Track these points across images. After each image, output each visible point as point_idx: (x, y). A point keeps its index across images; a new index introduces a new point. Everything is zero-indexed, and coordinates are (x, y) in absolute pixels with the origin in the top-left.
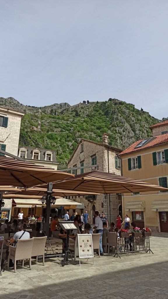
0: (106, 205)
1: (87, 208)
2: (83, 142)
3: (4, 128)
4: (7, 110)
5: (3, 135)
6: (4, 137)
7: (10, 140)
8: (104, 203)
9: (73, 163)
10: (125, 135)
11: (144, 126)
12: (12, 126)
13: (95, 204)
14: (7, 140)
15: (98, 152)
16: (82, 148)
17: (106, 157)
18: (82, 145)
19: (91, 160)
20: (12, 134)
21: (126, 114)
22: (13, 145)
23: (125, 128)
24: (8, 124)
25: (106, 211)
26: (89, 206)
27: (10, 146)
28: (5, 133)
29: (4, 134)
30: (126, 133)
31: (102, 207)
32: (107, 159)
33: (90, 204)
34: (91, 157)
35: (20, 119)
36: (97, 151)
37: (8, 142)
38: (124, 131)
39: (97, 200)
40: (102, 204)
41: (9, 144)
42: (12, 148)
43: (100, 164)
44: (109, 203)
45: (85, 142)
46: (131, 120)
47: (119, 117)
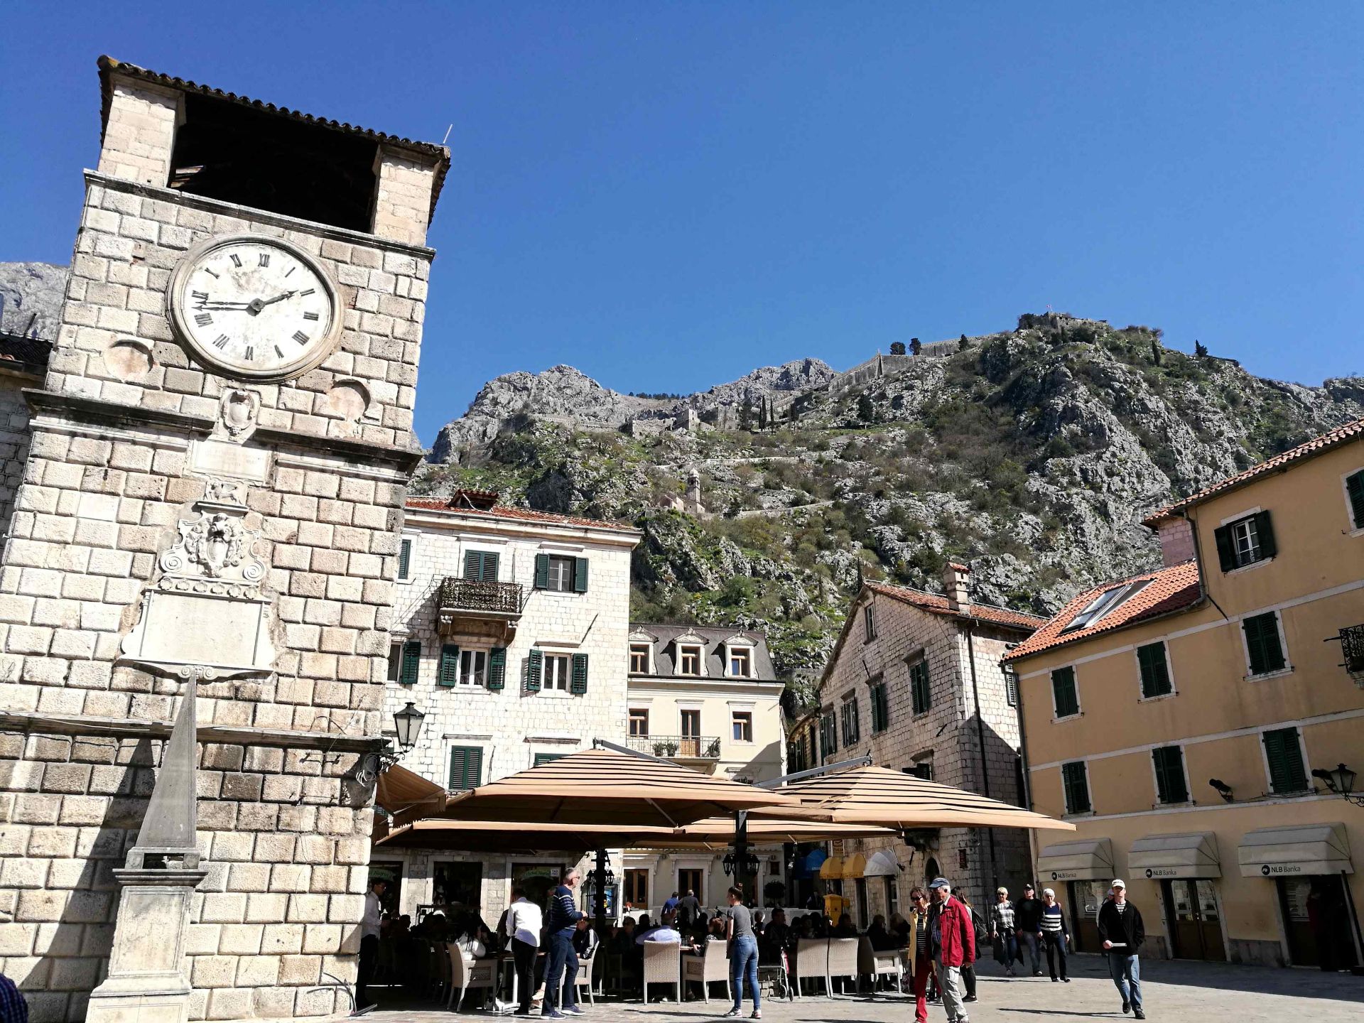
0: (976, 857)
1: (907, 870)
2: (871, 600)
3: (576, 595)
4: (581, 534)
5: (576, 622)
6: (579, 629)
7: (599, 638)
8: (968, 849)
9: (839, 684)
10: (1123, 490)
11: (1221, 433)
12: (602, 584)
13: (935, 857)
14: (589, 637)
15: (929, 643)
16: (869, 622)
17: (965, 663)
18: (868, 612)
19: (907, 676)
20: (602, 613)
21: (1117, 385)
22: (610, 651)
23: (1114, 455)
24: (590, 582)
25: (979, 880)
26: (915, 863)
27: (601, 657)
28: (583, 611)
29: (580, 617)
30: (1123, 480)
31: (963, 865)
32: (969, 671)
33: (918, 856)
34: (908, 660)
35: (625, 558)
36: (926, 638)
37: (593, 644)
38: (1110, 474)
39: (942, 840)
40: (963, 852)
41: (597, 650)
42: (609, 664)
43: (943, 694)
44: (988, 850)
45: (878, 597)
46: (1145, 409)
47: (1081, 405)
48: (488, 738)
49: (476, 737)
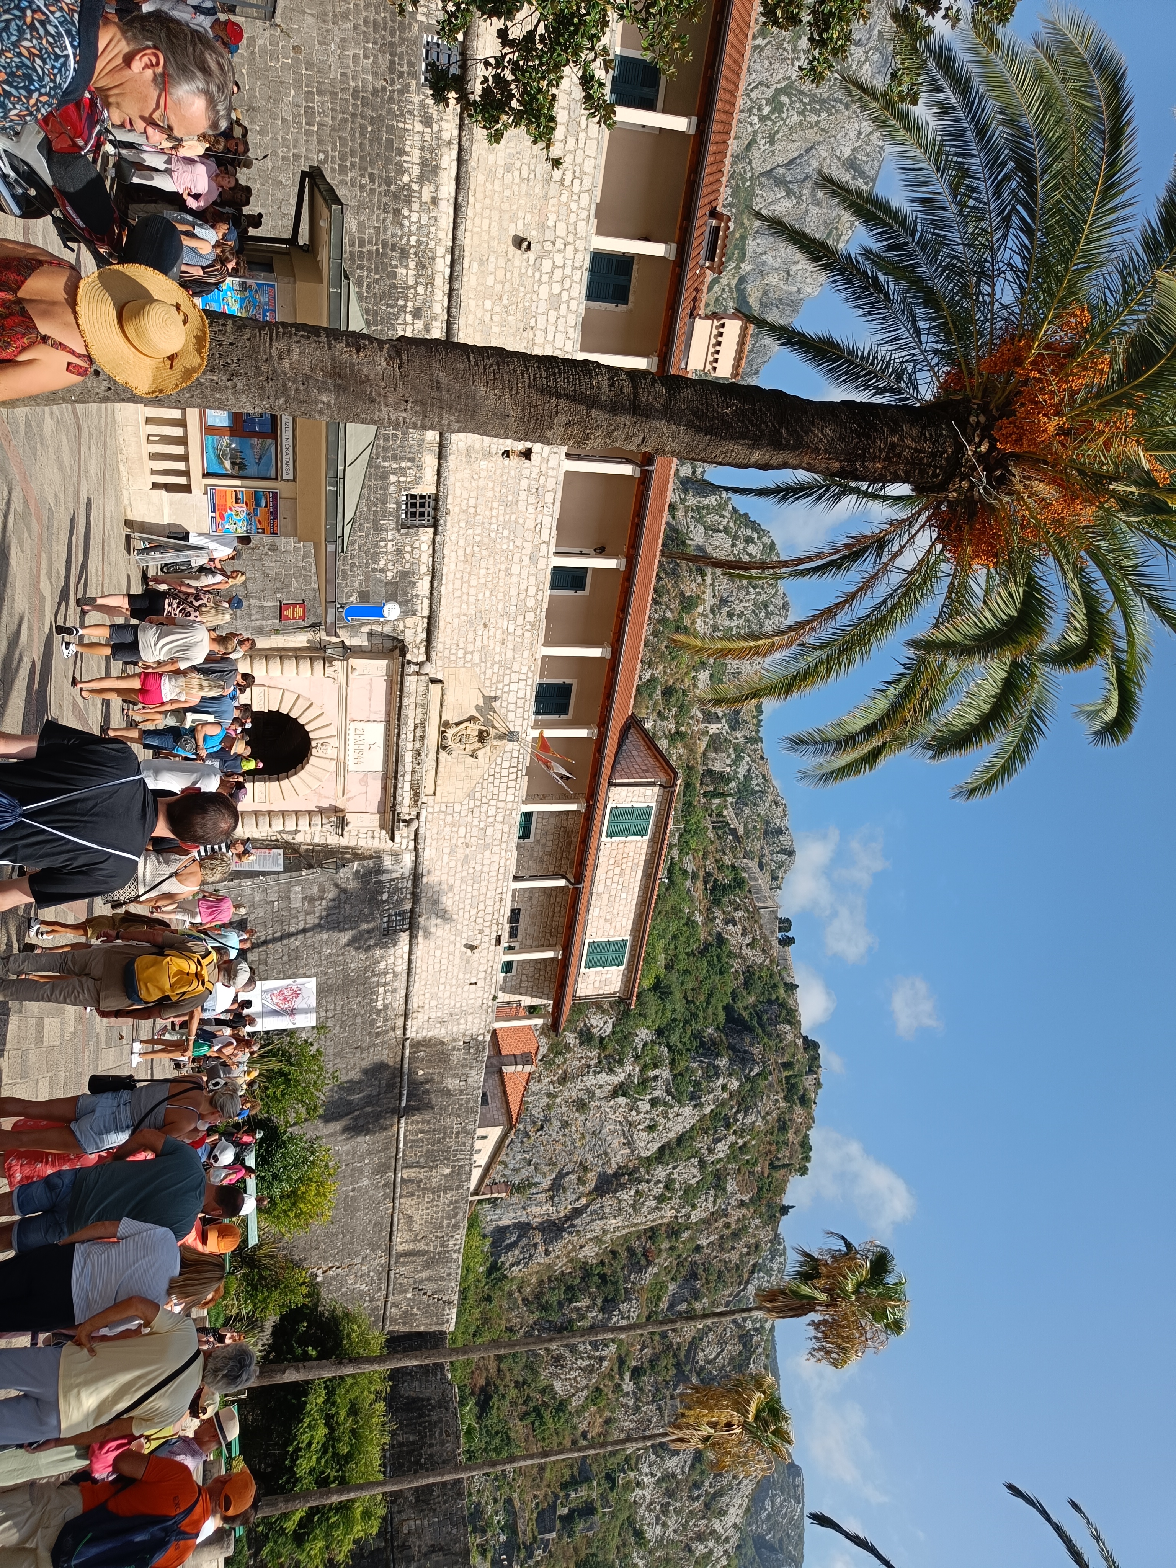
46: (717, 1141)
47: (721, 1081)
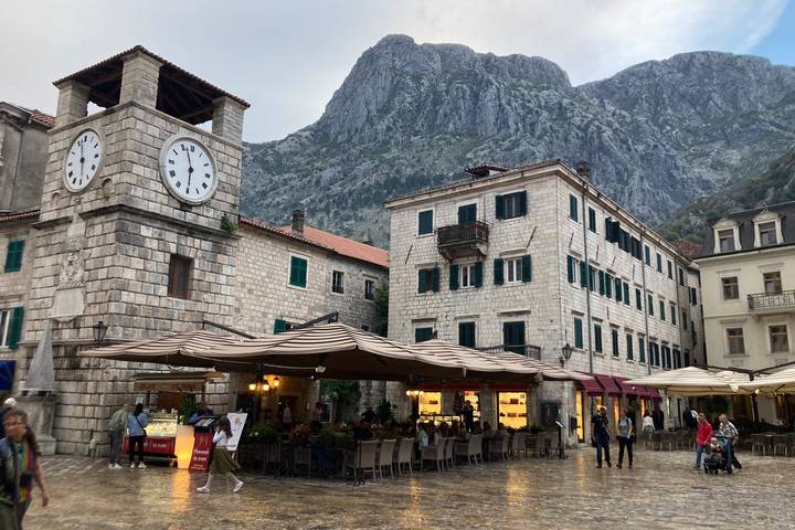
4: (520, 176)
5: (524, 235)
6: (525, 240)
7: (539, 242)
12: (538, 205)
14: (532, 243)
20: (540, 225)
24: (529, 207)
27: (540, 255)
28: (527, 227)
29: (525, 231)
37: (534, 247)
41: (536, 251)
48: (478, 316)
49: (471, 317)
